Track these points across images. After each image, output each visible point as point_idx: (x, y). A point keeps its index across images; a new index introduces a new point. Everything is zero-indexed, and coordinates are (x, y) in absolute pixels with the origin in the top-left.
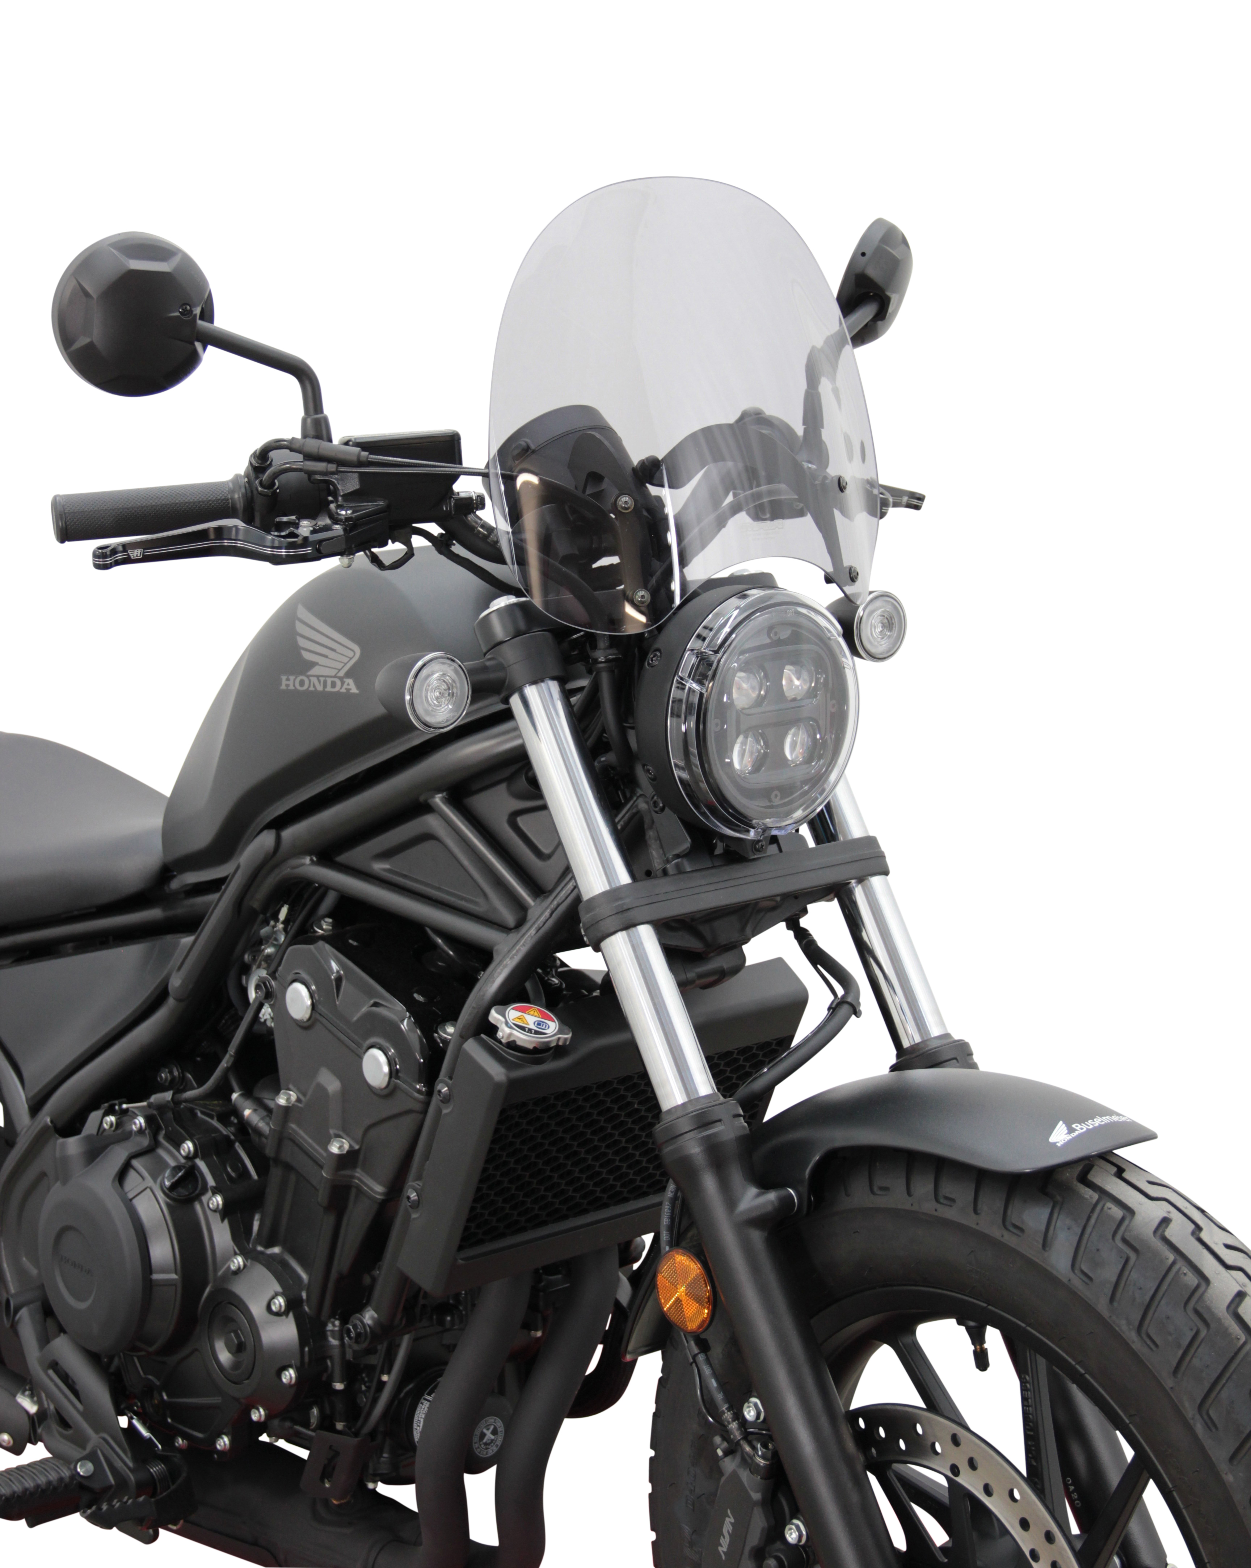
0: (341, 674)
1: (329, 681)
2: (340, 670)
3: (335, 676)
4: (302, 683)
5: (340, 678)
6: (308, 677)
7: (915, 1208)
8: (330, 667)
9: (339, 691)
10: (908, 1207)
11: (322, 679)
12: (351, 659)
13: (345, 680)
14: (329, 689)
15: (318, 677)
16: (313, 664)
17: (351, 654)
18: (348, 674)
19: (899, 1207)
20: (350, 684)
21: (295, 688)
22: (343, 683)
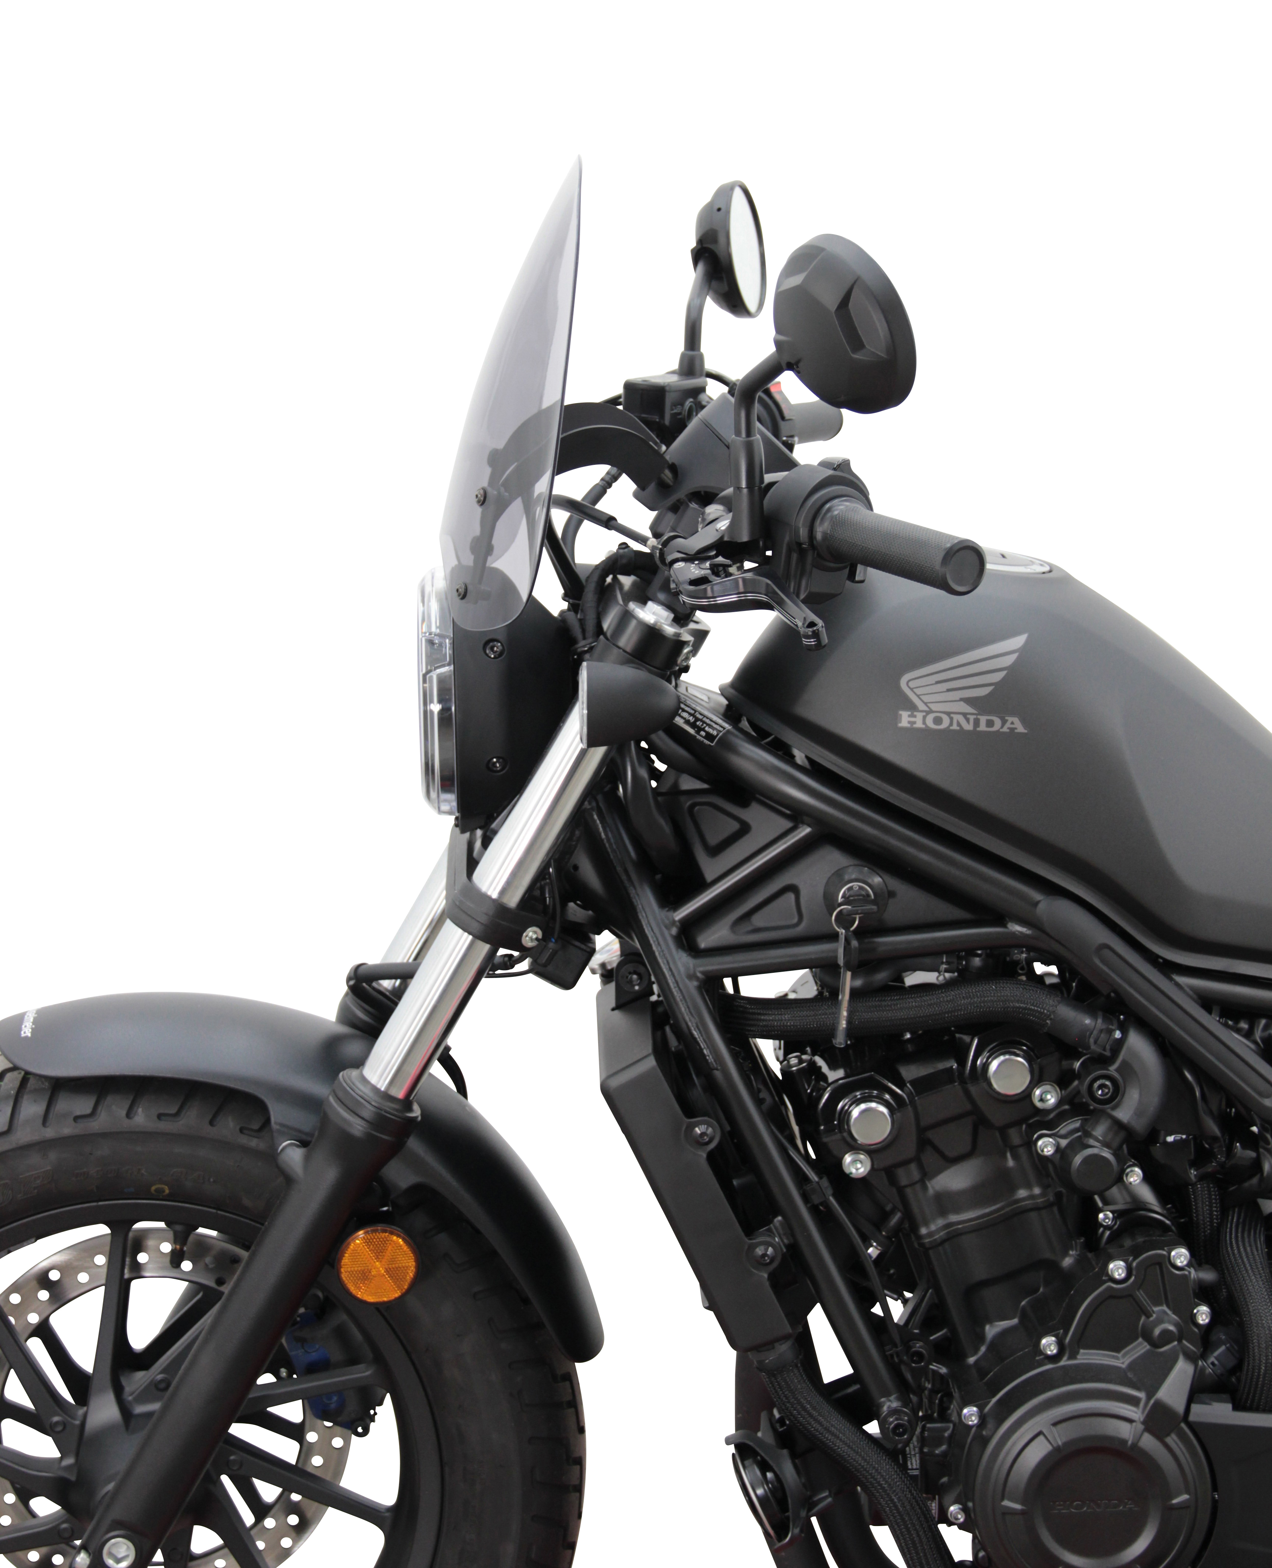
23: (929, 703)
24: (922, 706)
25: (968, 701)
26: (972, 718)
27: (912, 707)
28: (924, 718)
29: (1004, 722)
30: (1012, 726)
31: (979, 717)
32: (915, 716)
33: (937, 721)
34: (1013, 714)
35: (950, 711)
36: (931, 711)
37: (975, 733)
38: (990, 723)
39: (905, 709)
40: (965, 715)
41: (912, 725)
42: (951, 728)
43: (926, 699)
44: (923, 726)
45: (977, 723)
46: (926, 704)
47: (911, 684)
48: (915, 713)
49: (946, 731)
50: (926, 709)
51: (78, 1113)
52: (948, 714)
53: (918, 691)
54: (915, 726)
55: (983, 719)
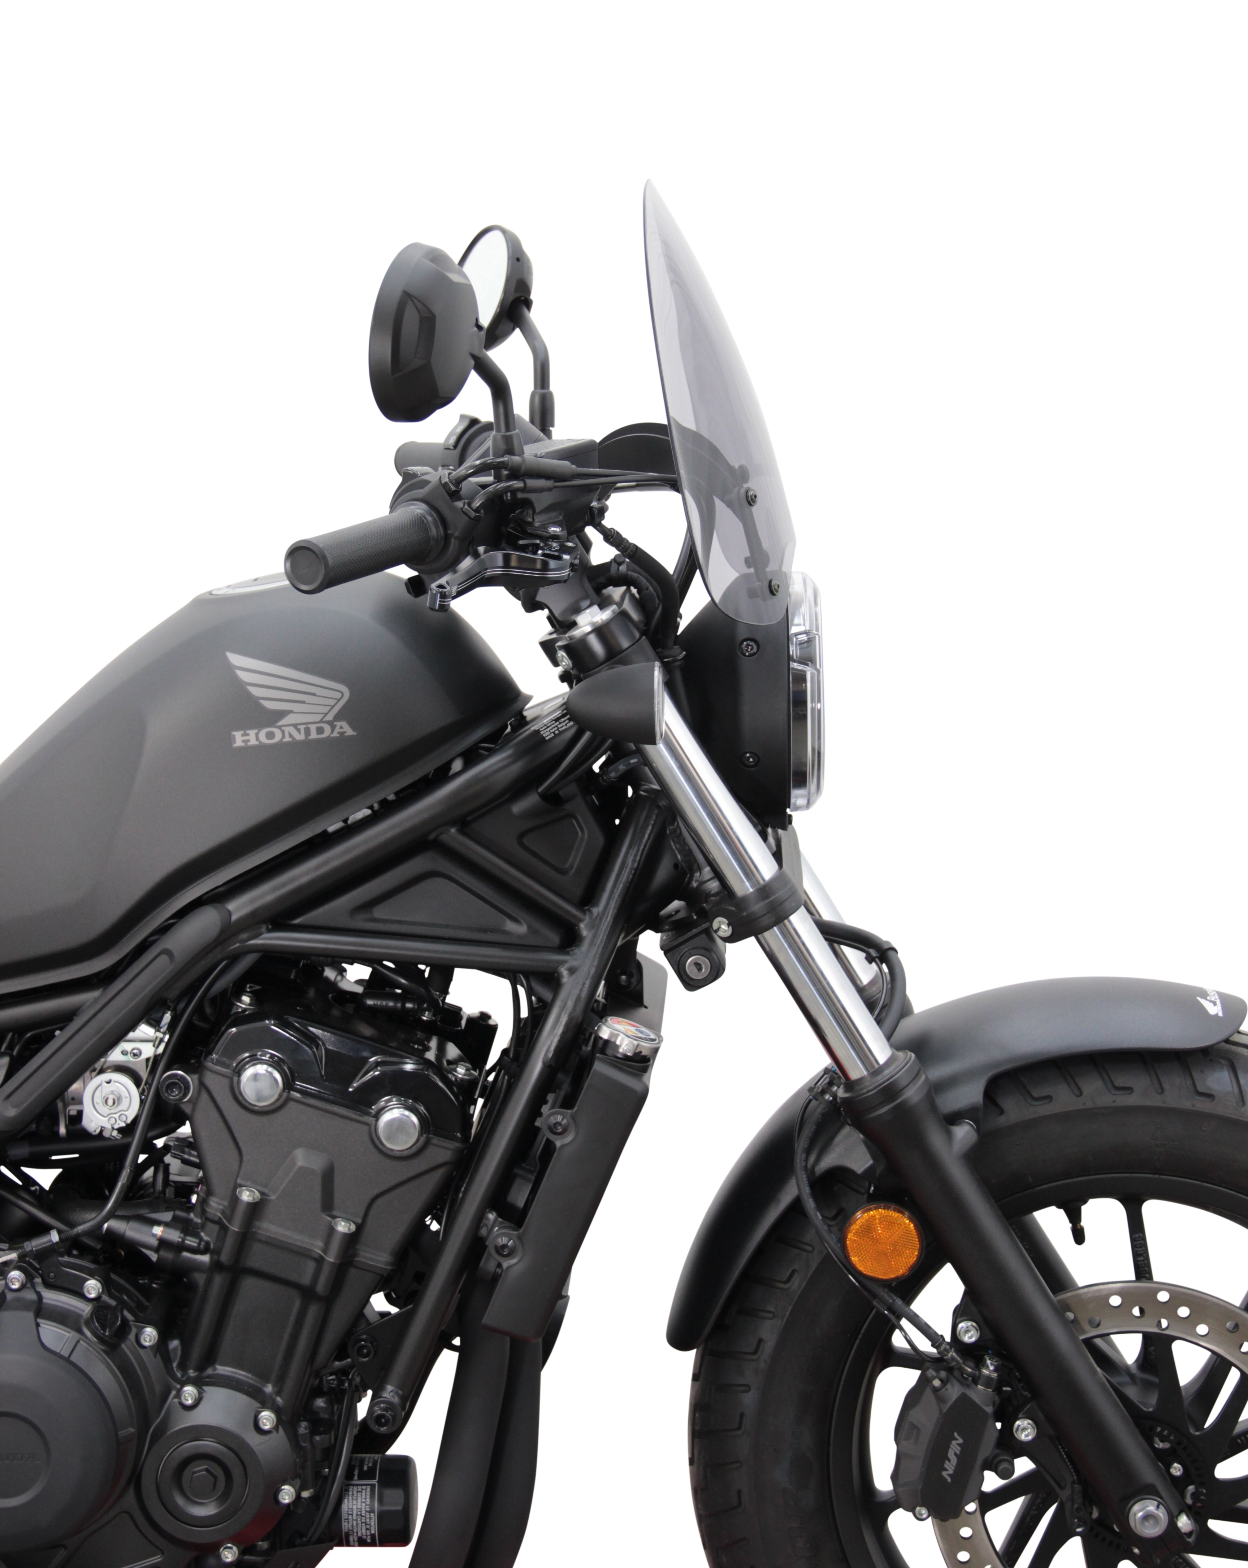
0: (330, 717)
1: (313, 728)
2: (326, 714)
3: (321, 721)
4: (270, 735)
5: (327, 722)
6: (280, 727)
7: (1089, 1105)
8: (313, 713)
9: (329, 736)
10: (1081, 1107)
11: (302, 728)
12: (339, 700)
13: (335, 723)
14: (314, 735)
15: (295, 726)
16: (283, 714)
17: (339, 695)
18: (338, 717)
19: (1070, 1109)
20: (343, 726)
21: (260, 742)
22: (333, 728)
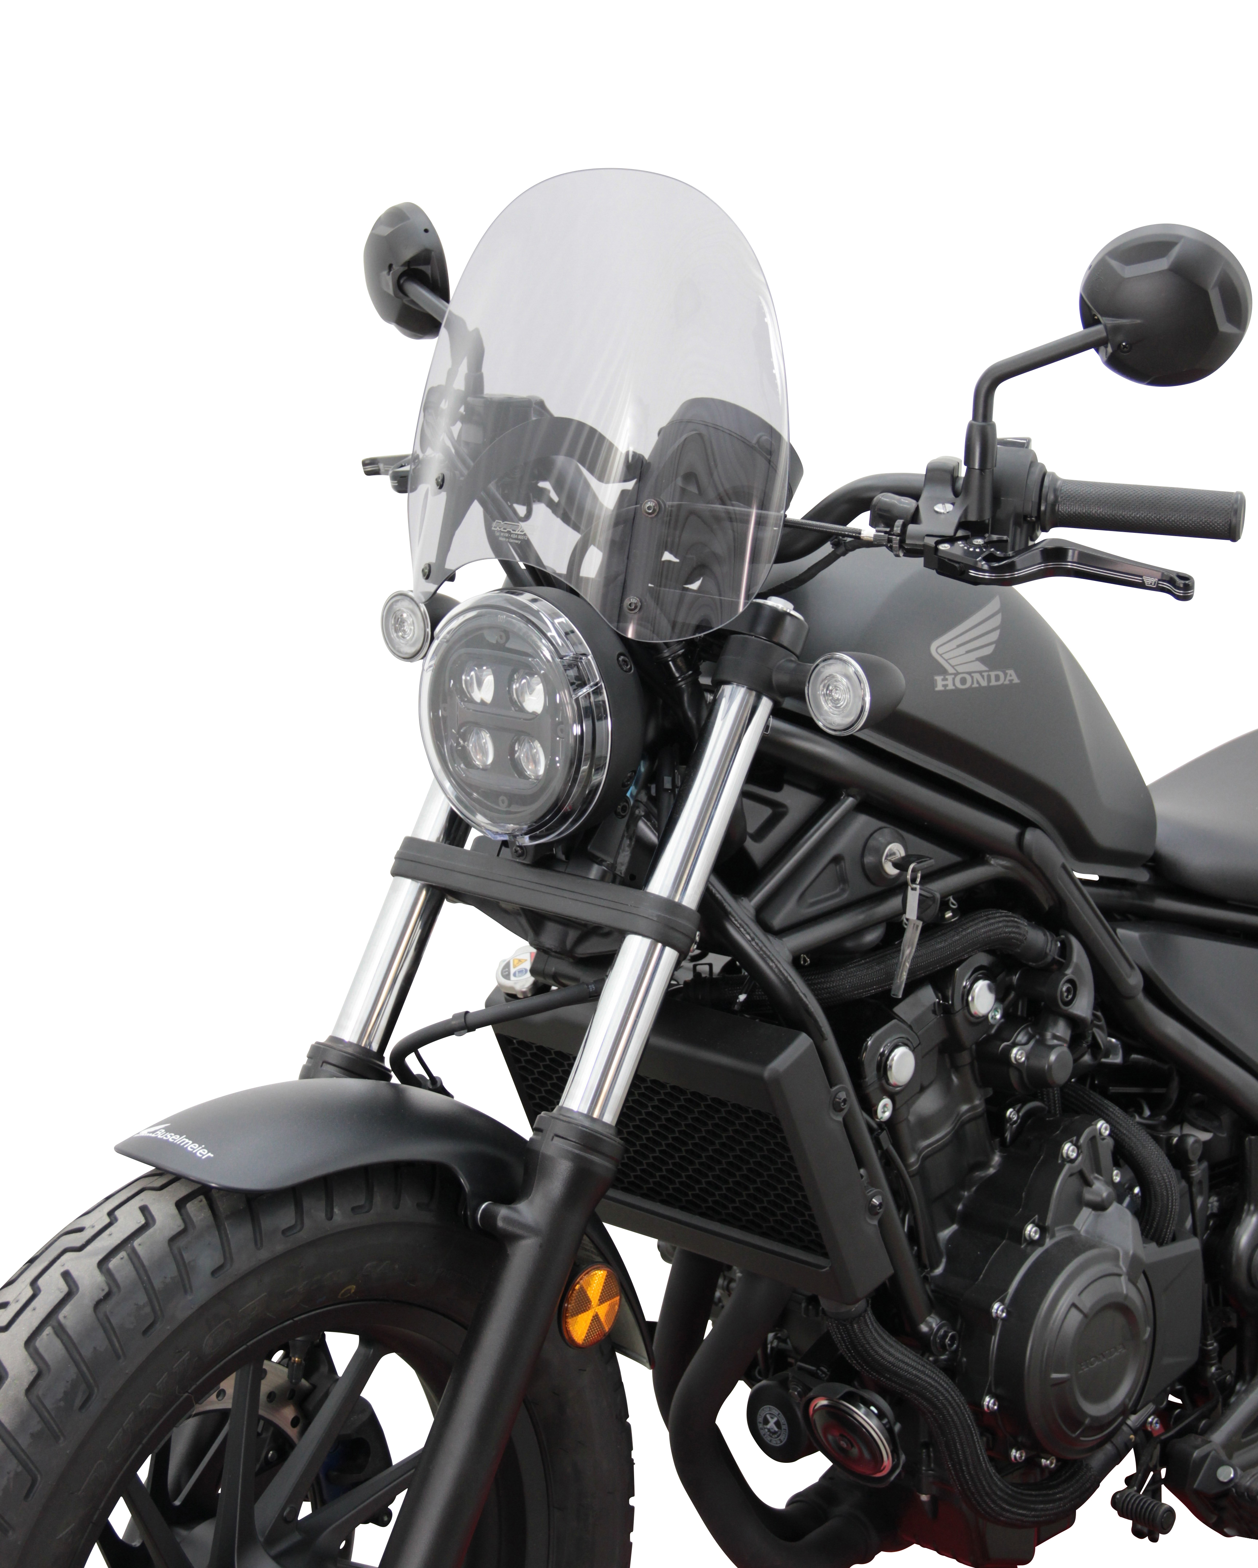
23: (956, 665)
24: (950, 670)
25: (982, 660)
26: (985, 674)
27: (943, 672)
28: (954, 679)
29: (1006, 675)
30: (1011, 678)
31: (990, 673)
32: (947, 680)
33: (963, 681)
34: (1009, 668)
35: (971, 670)
36: (957, 674)
37: (989, 687)
38: (997, 678)
39: (939, 674)
40: (980, 672)
41: (945, 688)
42: (973, 686)
43: (953, 662)
44: (954, 688)
45: (989, 680)
46: (953, 667)
47: (941, 651)
48: (947, 677)
49: (970, 688)
50: (954, 671)
51: (284, 1226)
52: (969, 673)
53: (946, 656)
54: (947, 688)
55: (993, 674)
